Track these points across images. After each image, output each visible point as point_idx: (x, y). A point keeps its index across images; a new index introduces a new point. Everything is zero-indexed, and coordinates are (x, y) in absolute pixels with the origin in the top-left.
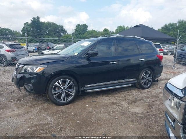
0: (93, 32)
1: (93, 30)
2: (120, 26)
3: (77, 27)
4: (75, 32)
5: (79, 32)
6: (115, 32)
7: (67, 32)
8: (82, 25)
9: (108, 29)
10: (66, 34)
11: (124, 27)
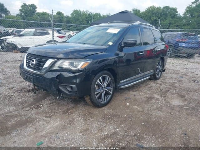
0: (44, 15)
1: (43, 12)
2: (76, 10)
3: (22, 6)
4: (21, 13)
5: (26, 13)
6: (70, 17)
7: (10, 13)
8: (29, 5)
9: (63, 13)
10: (9, 15)
11: (80, 11)
